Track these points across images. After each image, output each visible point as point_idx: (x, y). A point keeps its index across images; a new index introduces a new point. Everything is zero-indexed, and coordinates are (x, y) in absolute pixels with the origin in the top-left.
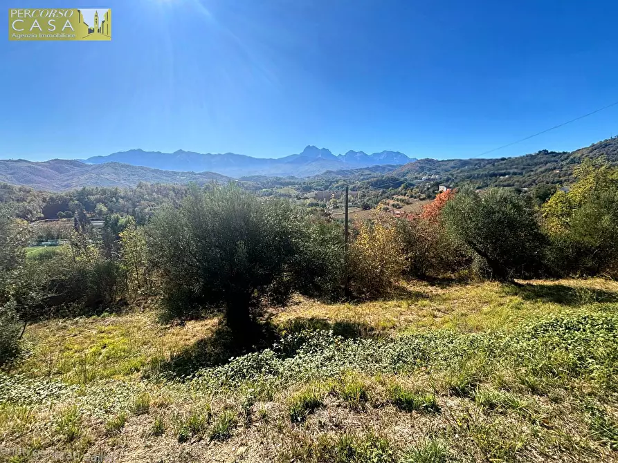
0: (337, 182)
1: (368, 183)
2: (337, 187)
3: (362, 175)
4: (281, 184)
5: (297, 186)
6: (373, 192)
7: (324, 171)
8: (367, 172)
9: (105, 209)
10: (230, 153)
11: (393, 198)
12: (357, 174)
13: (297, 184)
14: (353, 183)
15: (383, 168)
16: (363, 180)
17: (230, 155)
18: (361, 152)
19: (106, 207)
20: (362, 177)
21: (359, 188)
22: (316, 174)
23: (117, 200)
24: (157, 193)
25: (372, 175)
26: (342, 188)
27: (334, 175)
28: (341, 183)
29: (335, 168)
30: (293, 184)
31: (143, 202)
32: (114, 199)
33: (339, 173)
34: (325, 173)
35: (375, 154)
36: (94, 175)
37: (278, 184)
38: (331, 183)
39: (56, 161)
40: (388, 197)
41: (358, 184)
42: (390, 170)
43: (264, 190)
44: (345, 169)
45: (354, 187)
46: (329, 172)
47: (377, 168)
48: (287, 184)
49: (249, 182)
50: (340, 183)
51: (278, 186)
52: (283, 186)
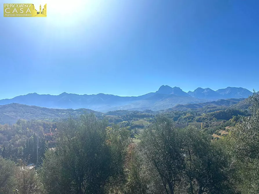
0: (185, 114)
1: (212, 115)
2: (185, 119)
3: (208, 108)
4: (138, 116)
6: (215, 123)
7: (176, 105)
8: (214, 105)
11: (224, 129)
12: (204, 107)
13: (151, 116)
14: (200, 115)
15: (228, 102)
16: (210, 111)
17: (101, 95)
18: (208, 89)
20: (208, 110)
21: (204, 119)
22: (169, 108)
24: (30, 128)
25: (218, 108)
26: (189, 119)
28: (188, 115)
29: (185, 102)
30: (148, 116)
31: (17, 135)
33: (190, 106)
35: (220, 90)
38: (180, 115)
40: (220, 128)
41: (204, 115)
42: (234, 103)
43: (124, 122)
44: (195, 103)
45: (200, 119)
46: (179, 106)
47: (222, 101)
48: (143, 117)
49: (112, 116)
50: (187, 115)
51: (136, 119)
52: (140, 118)
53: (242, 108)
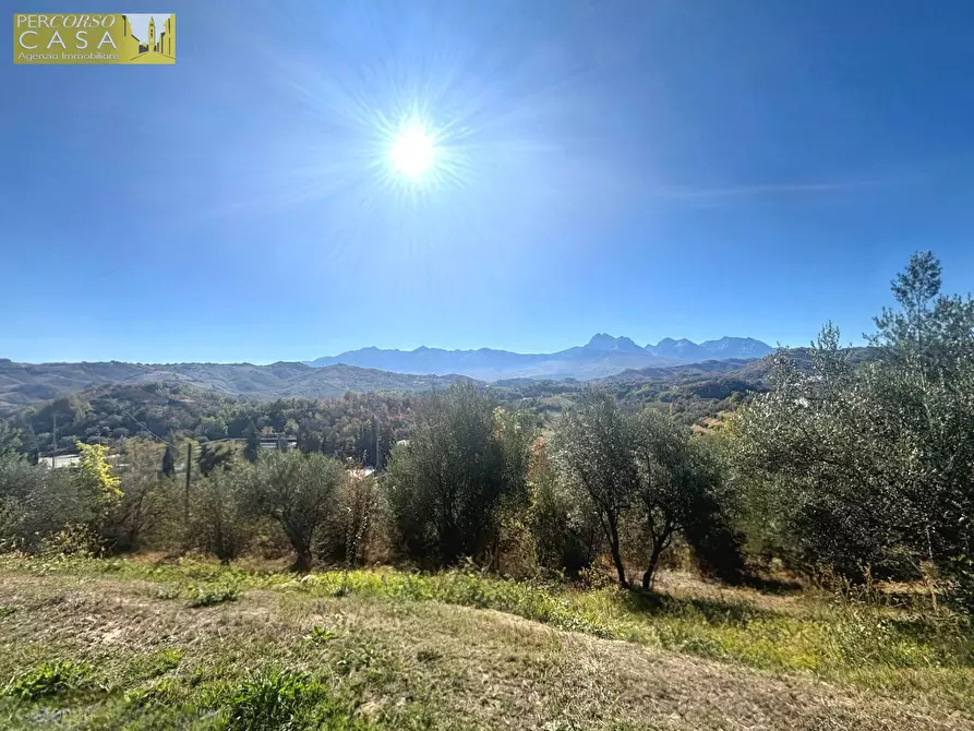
0: (639, 387)
1: (691, 389)
2: (639, 395)
4: (550, 390)
5: (575, 394)
6: (698, 404)
7: (623, 369)
8: (695, 371)
9: (295, 427)
10: (485, 349)
11: (715, 417)
12: (676, 374)
13: (575, 390)
14: (667, 389)
15: (724, 365)
16: (686, 383)
17: (485, 351)
18: (685, 340)
19: (299, 423)
20: (685, 380)
21: (676, 397)
22: (609, 374)
23: (314, 414)
24: (365, 405)
25: (703, 376)
26: (646, 396)
27: (638, 376)
28: (645, 389)
29: (639, 365)
30: (569, 390)
31: (344, 418)
32: (310, 413)
33: (648, 371)
34: (623, 374)
35: (708, 343)
36: (316, 381)
37: (545, 390)
38: (629, 388)
39: (280, 364)
40: (708, 415)
41: (675, 390)
42: (736, 367)
43: (524, 399)
44: (658, 366)
45: (667, 396)
46: (629, 372)
47: (711, 365)
48: (559, 390)
49: (504, 388)
50: (643, 390)
51: (547, 394)
52: (554, 393)
53: (750, 376)
